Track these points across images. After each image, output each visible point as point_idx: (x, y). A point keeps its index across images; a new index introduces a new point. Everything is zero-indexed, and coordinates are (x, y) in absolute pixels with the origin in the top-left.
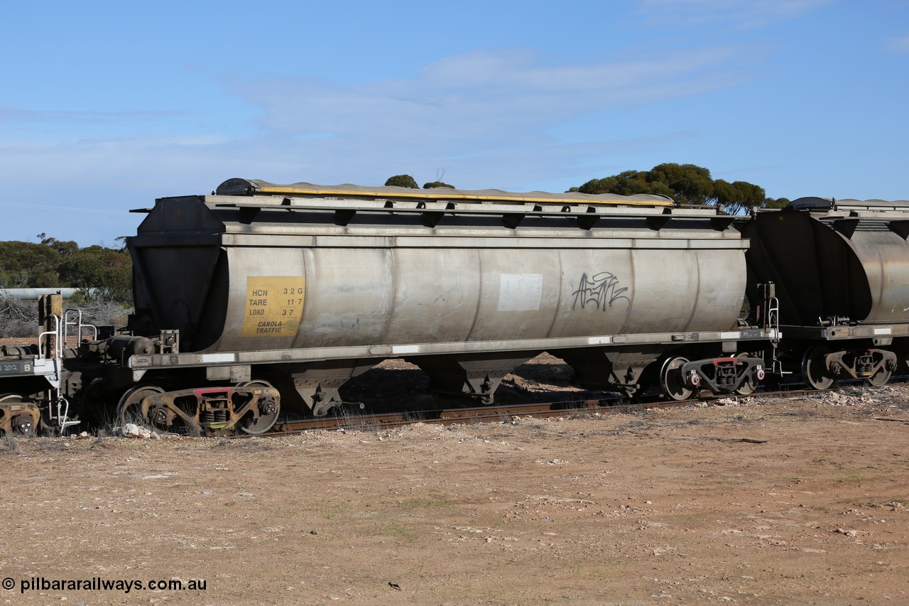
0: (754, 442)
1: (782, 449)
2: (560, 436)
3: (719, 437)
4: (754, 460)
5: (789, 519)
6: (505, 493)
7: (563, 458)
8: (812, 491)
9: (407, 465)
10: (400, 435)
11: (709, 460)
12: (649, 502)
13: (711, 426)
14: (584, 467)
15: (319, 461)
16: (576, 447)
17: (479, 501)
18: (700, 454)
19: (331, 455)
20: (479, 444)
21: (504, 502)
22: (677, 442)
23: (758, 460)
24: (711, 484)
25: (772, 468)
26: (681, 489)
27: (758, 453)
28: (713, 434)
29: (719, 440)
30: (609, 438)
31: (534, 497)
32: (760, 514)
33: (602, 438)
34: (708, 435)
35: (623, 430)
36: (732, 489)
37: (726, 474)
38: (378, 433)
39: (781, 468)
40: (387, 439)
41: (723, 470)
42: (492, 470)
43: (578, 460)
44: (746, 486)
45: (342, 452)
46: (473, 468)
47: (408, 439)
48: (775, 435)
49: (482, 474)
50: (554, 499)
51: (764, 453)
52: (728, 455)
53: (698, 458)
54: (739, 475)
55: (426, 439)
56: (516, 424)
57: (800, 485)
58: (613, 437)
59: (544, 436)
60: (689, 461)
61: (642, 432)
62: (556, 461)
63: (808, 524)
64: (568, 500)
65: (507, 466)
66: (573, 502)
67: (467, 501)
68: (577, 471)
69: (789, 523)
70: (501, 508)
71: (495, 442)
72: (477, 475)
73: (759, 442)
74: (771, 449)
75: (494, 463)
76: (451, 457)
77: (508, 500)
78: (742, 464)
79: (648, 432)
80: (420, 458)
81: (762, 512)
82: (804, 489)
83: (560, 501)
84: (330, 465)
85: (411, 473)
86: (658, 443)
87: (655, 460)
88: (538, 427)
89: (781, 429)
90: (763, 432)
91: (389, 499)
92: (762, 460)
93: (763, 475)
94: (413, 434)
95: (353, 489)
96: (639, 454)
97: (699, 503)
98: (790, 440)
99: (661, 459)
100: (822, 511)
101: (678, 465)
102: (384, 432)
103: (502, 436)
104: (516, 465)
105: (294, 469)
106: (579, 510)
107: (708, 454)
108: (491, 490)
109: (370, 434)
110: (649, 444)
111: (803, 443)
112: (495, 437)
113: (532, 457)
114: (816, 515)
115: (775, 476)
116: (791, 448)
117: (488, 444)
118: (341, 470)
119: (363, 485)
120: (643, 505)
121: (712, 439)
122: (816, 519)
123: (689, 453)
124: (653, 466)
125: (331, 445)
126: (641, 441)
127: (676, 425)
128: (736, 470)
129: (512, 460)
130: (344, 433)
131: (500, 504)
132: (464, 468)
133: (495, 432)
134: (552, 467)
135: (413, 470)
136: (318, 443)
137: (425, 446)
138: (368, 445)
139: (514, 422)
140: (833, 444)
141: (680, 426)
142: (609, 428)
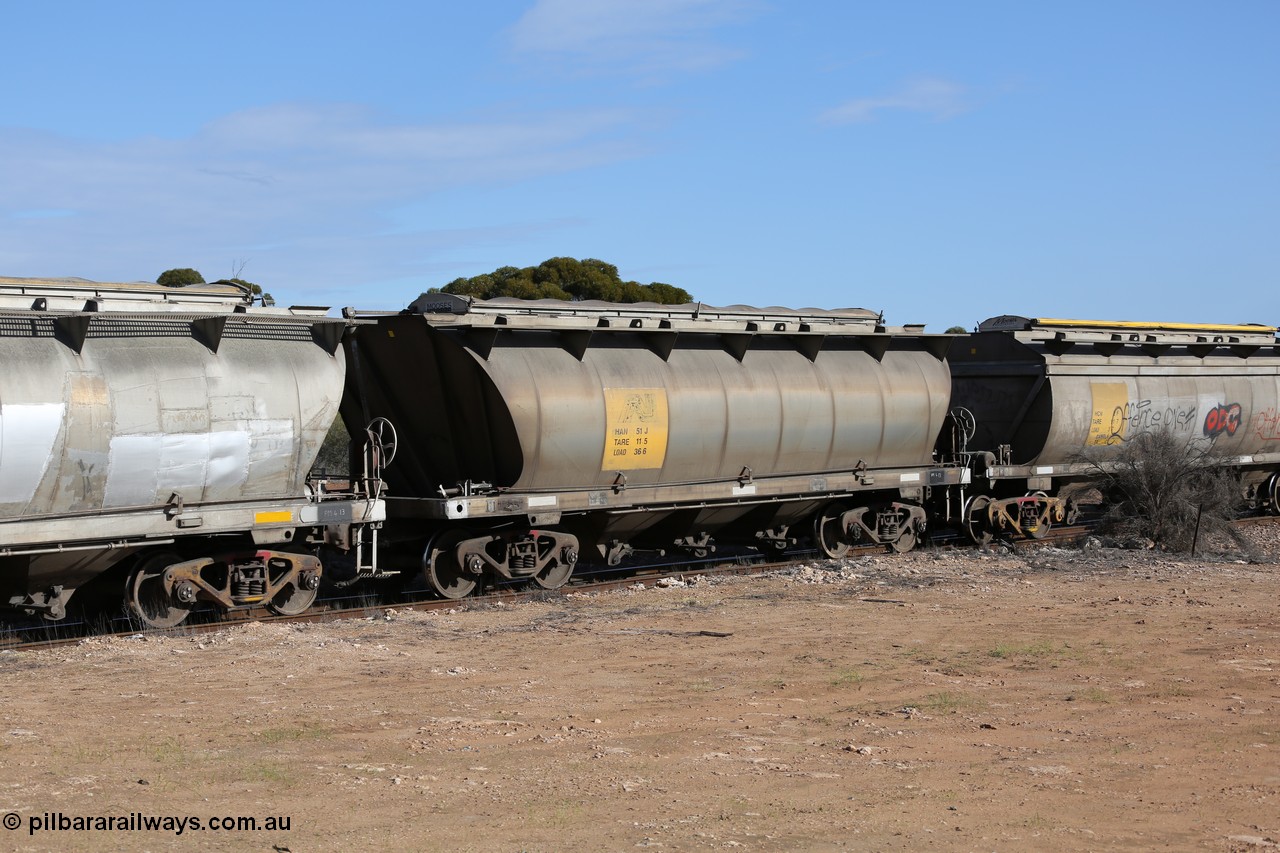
0: (716, 635)
1: (754, 643)
2: (457, 634)
3: (670, 630)
4: (721, 660)
5: (783, 736)
6: (402, 715)
7: (467, 665)
8: (802, 697)
9: (250, 683)
10: (229, 640)
11: (663, 662)
12: (598, 721)
13: (656, 615)
14: (499, 676)
15: (118, 681)
16: (481, 650)
17: (366, 728)
18: (650, 655)
19: (133, 672)
20: (346, 649)
21: (400, 728)
22: (616, 638)
23: (726, 658)
24: (671, 693)
25: (746, 669)
26: (636, 702)
27: (724, 650)
28: (660, 626)
29: (671, 634)
30: (523, 635)
31: (441, 720)
32: (745, 730)
33: (516, 636)
34: (655, 628)
35: (540, 624)
36: (701, 699)
37: (689, 680)
38: (196, 639)
39: (756, 668)
40: (210, 647)
41: (683, 674)
42: (373, 684)
43: (488, 668)
44: (718, 694)
45: (150, 667)
46: (345, 683)
47: (242, 645)
48: (741, 626)
49: (360, 690)
50: (470, 721)
51: (732, 650)
52: (685, 653)
53: (647, 659)
54: (706, 680)
55: (268, 645)
56: (392, 620)
57: (786, 691)
58: (529, 634)
59: (434, 635)
60: (637, 664)
61: (567, 626)
62: (458, 669)
63: (810, 741)
64: (489, 722)
65: (392, 678)
66: (497, 725)
67: (349, 729)
68: (491, 683)
69: (785, 741)
70: (400, 737)
71: (367, 646)
72: (354, 692)
73: (723, 636)
74: (740, 644)
75: (374, 675)
76: (311, 669)
77: (406, 725)
78: (706, 666)
79: (575, 626)
80: (267, 671)
81: (747, 728)
82: (792, 696)
83: (478, 724)
84: (135, 686)
85: (259, 694)
86: (590, 640)
87: (591, 664)
88: (423, 623)
89: (747, 617)
90: (725, 621)
91: (238, 730)
92: (730, 659)
93: (736, 679)
94: (248, 638)
95: (182, 719)
96: (569, 657)
97: (663, 719)
98: (762, 631)
99: (599, 662)
100: (822, 724)
101: (624, 670)
102: (204, 637)
103: (375, 637)
104: (405, 676)
105: (85, 694)
106: (508, 735)
107: (660, 653)
108: (380, 712)
109: (184, 641)
110: (578, 643)
111: (778, 634)
112: (367, 639)
113: (424, 665)
114: (816, 729)
115: (751, 679)
116: (765, 642)
117: (360, 649)
118: (155, 692)
119: (194, 712)
120: (589, 725)
121: (661, 633)
122: (819, 733)
123: (635, 652)
124: (591, 672)
125: (131, 658)
126: (568, 638)
127: (611, 616)
128: (701, 673)
129: (397, 670)
130: (145, 640)
131: (397, 731)
132: (332, 684)
133: (364, 631)
134: (454, 678)
135: (261, 688)
136: (110, 655)
137: (268, 654)
138: (185, 656)
139: (389, 618)
140: (817, 635)
141: (615, 616)
142: (521, 622)
